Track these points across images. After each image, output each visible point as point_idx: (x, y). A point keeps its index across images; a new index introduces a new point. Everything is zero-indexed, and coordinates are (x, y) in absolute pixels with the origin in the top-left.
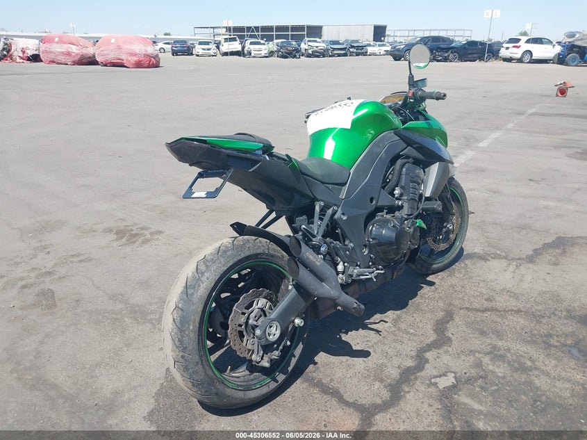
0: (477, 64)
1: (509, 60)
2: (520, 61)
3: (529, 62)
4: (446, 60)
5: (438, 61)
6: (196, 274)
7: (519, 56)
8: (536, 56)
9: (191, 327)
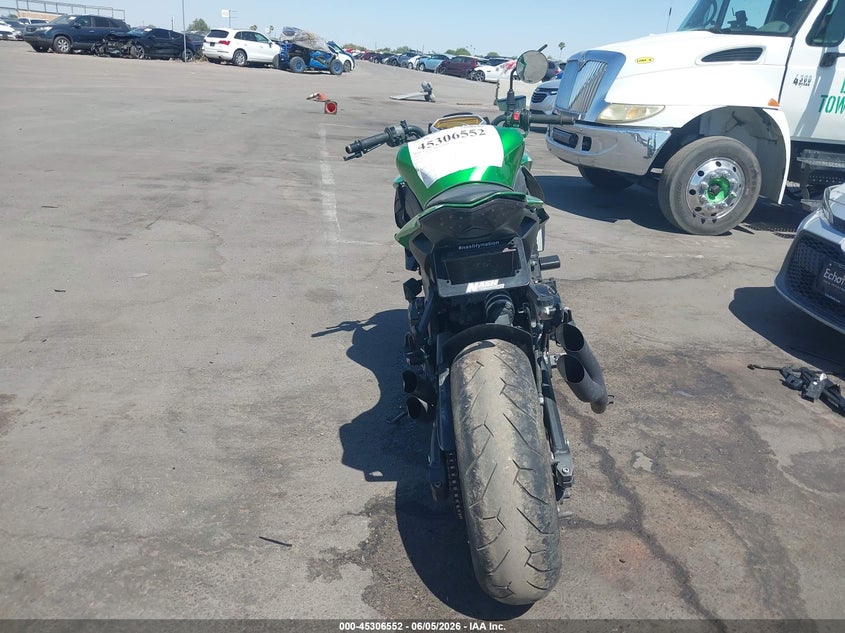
0: (171, 64)
1: (217, 60)
2: (232, 62)
3: (244, 66)
4: (126, 54)
5: (113, 56)
6: (518, 410)
7: (230, 56)
8: (252, 56)
9: (549, 491)
